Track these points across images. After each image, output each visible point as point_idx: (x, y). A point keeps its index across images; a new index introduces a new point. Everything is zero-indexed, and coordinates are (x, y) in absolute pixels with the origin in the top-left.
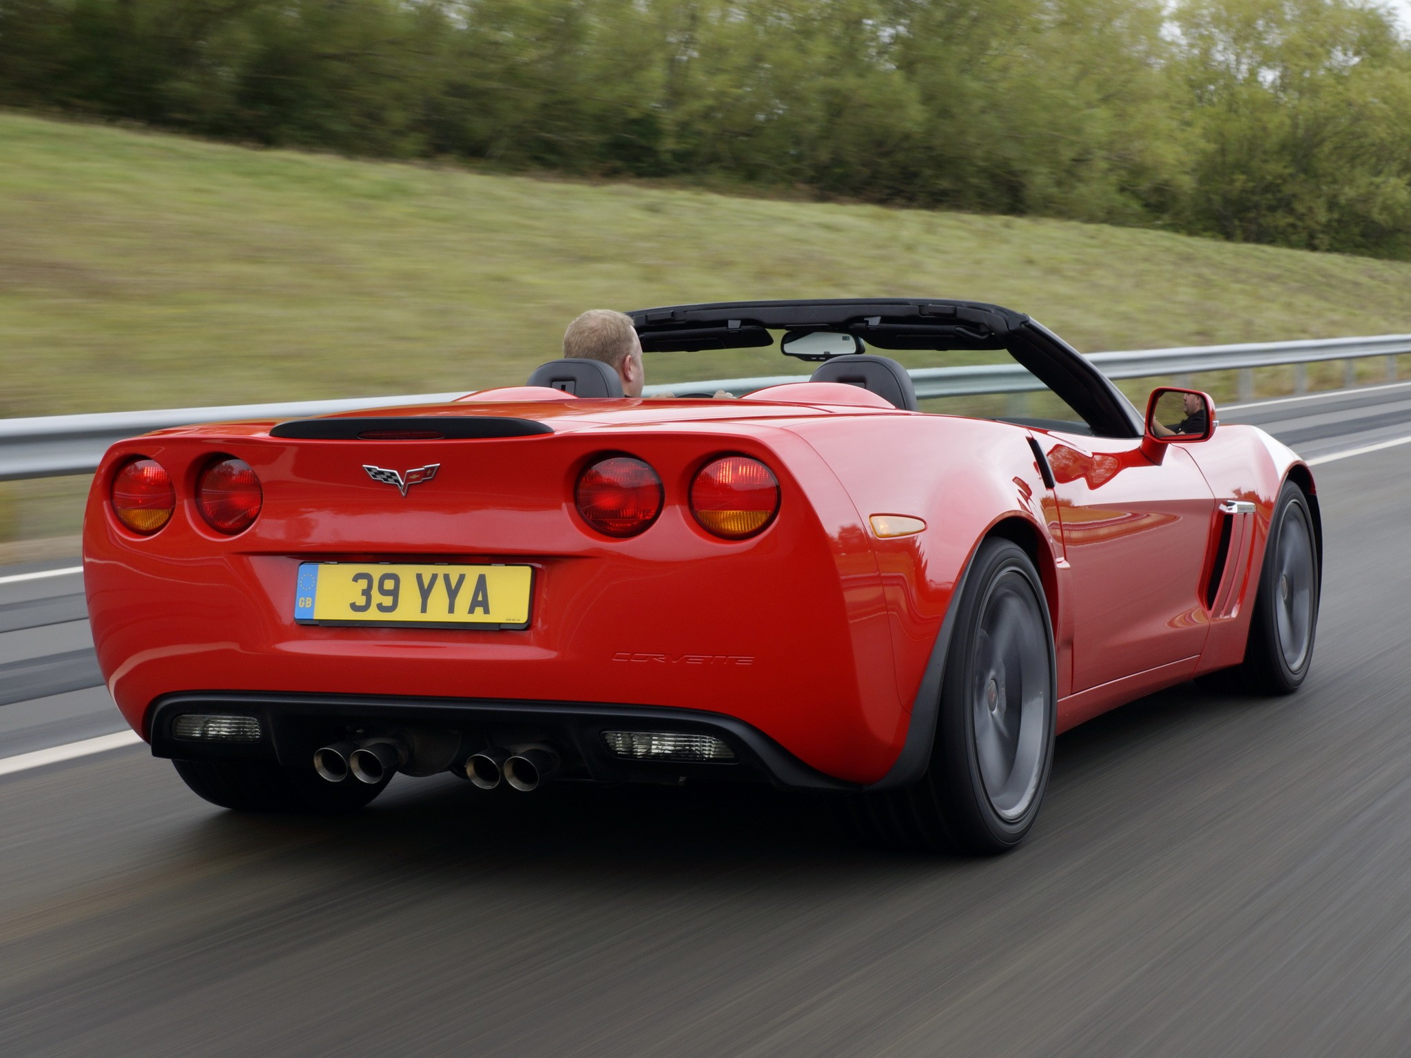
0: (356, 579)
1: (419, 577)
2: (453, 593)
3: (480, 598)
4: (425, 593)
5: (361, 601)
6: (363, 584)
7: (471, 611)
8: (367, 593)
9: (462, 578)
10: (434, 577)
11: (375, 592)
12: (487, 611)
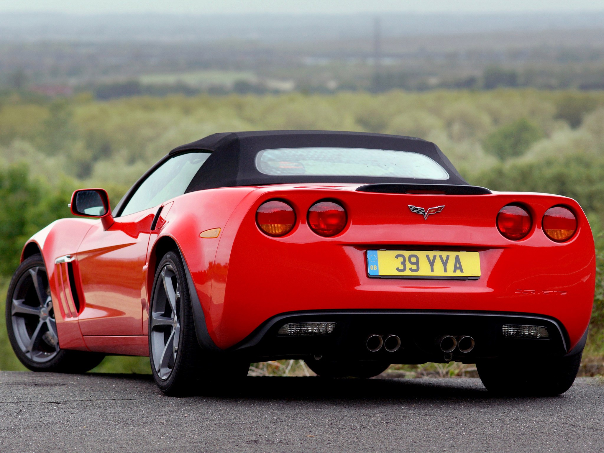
0: (397, 257)
1: (428, 256)
2: (445, 263)
3: (458, 266)
4: (432, 264)
5: (401, 267)
6: (401, 259)
7: (455, 271)
8: (403, 263)
9: (448, 257)
10: (435, 256)
11: (407, 263)
12: (462, 271)
